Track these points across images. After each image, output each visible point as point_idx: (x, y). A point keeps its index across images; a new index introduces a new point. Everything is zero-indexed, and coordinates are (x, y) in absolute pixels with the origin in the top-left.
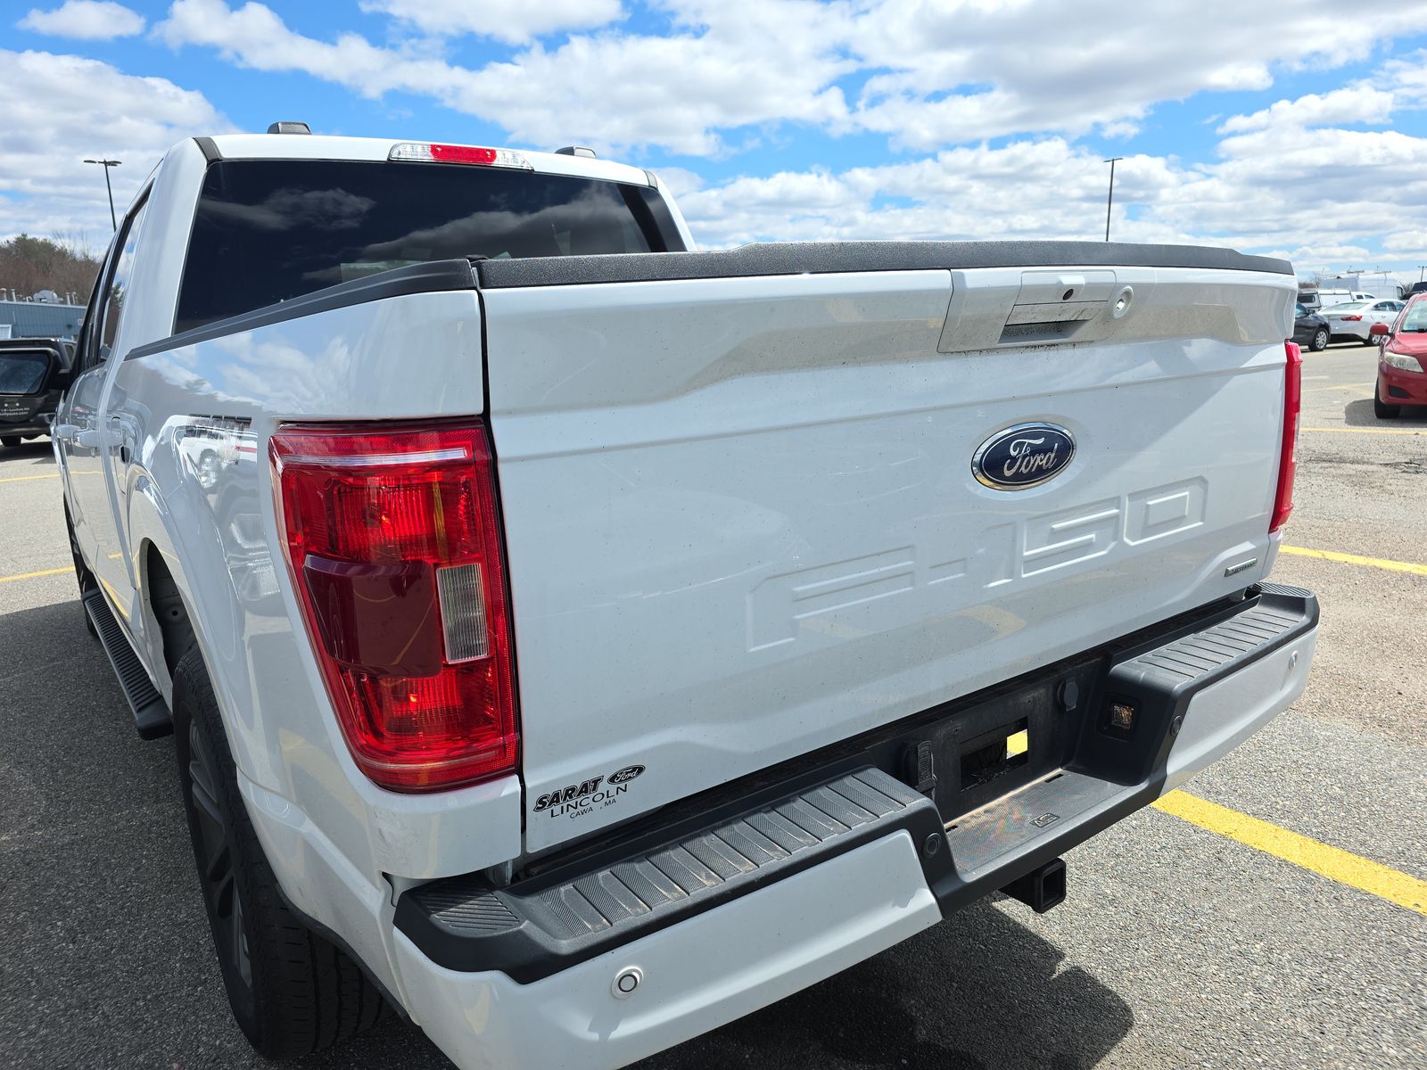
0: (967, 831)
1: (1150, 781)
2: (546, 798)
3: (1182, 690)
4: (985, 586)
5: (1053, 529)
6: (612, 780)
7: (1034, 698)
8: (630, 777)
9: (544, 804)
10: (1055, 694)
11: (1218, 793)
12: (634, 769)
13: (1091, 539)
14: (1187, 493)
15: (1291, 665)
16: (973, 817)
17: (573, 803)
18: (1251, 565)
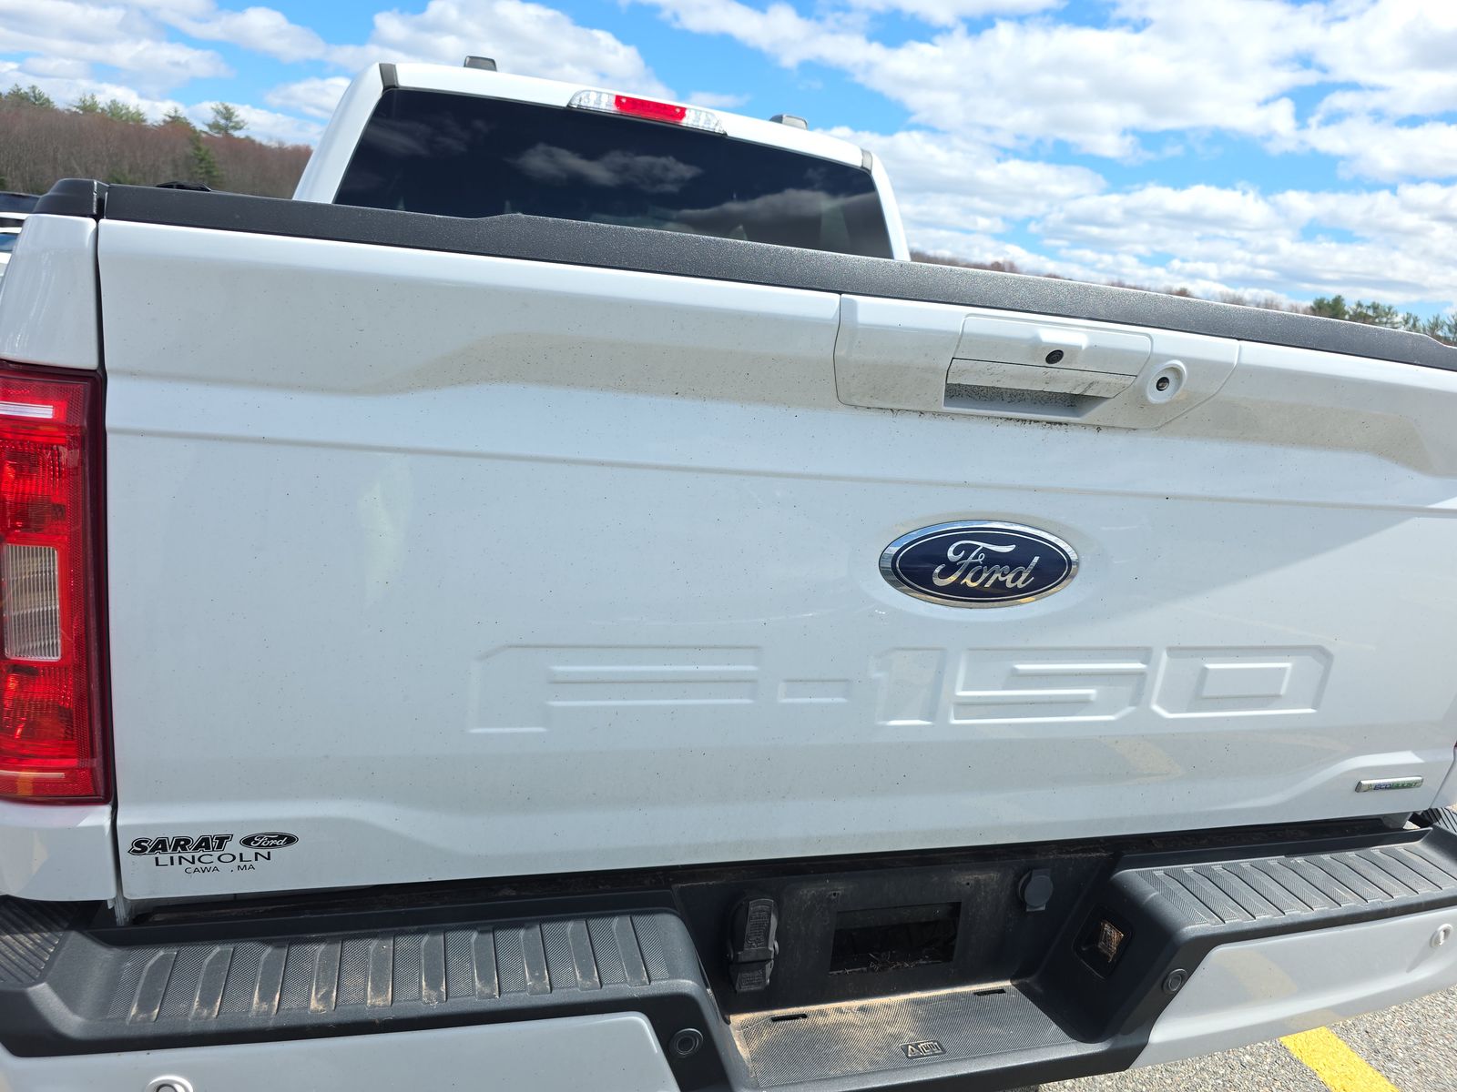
0: (816, 1028)
1: (1113, 1045)
2: (146, 842)
3: (1193, 935)
4: (881, 723)
5: (1016, 670)
6: (247, 842)
7: (978, 881)
8: (274, 845)
9: (144, 849)
10: (1015, 884)
11: (1390, 1058)
12: (281, 837)
13: (1088, 695)
14: (1288, 665)
15: (1434, 941)
16: (839, 1011)
17: (188, 856)
18: (1409, 785)
